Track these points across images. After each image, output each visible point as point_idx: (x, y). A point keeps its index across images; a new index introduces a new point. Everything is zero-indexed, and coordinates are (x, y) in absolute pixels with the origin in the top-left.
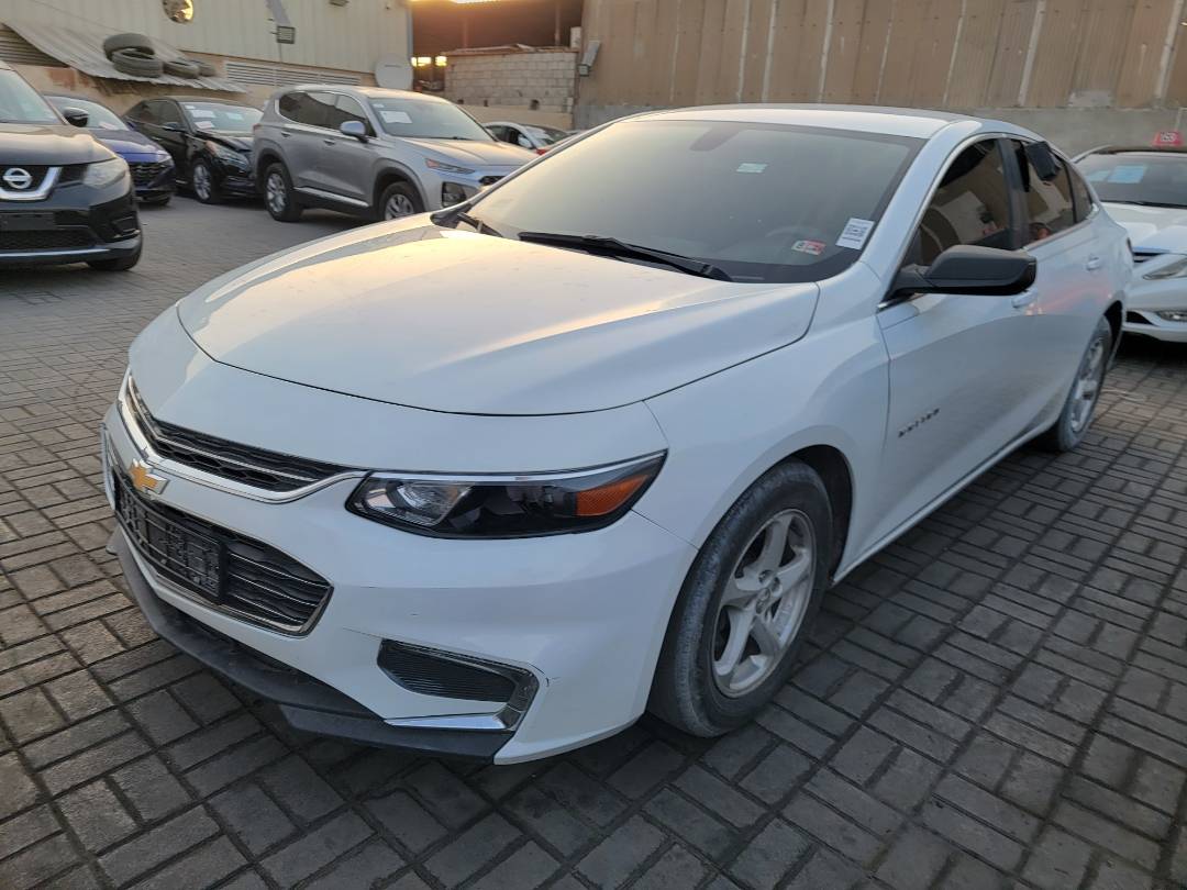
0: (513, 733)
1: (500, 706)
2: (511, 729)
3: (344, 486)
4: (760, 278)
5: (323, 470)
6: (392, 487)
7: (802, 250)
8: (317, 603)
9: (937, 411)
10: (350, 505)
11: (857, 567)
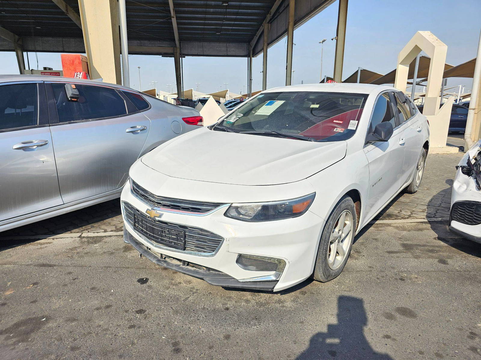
0: (278, 281)
1: (274, 272)
2: (278, 279)
3: (224, 208)
4: (327, 141)
5: (217, 205)
6: (237, 208)
7: (337, 131)
8: (218, 245)
9: (381, 178)
10: (225, 214)
11: (362, 229)
